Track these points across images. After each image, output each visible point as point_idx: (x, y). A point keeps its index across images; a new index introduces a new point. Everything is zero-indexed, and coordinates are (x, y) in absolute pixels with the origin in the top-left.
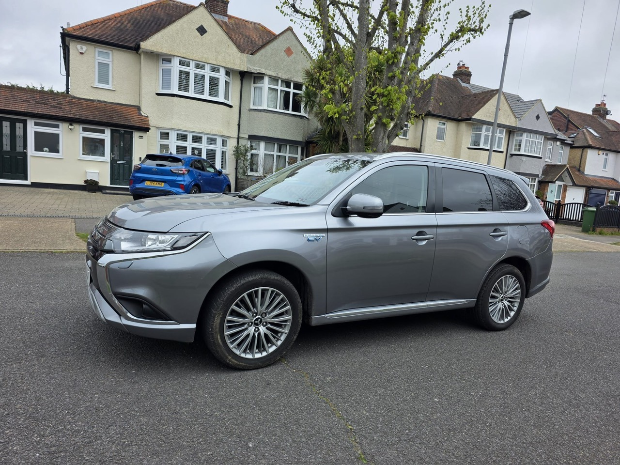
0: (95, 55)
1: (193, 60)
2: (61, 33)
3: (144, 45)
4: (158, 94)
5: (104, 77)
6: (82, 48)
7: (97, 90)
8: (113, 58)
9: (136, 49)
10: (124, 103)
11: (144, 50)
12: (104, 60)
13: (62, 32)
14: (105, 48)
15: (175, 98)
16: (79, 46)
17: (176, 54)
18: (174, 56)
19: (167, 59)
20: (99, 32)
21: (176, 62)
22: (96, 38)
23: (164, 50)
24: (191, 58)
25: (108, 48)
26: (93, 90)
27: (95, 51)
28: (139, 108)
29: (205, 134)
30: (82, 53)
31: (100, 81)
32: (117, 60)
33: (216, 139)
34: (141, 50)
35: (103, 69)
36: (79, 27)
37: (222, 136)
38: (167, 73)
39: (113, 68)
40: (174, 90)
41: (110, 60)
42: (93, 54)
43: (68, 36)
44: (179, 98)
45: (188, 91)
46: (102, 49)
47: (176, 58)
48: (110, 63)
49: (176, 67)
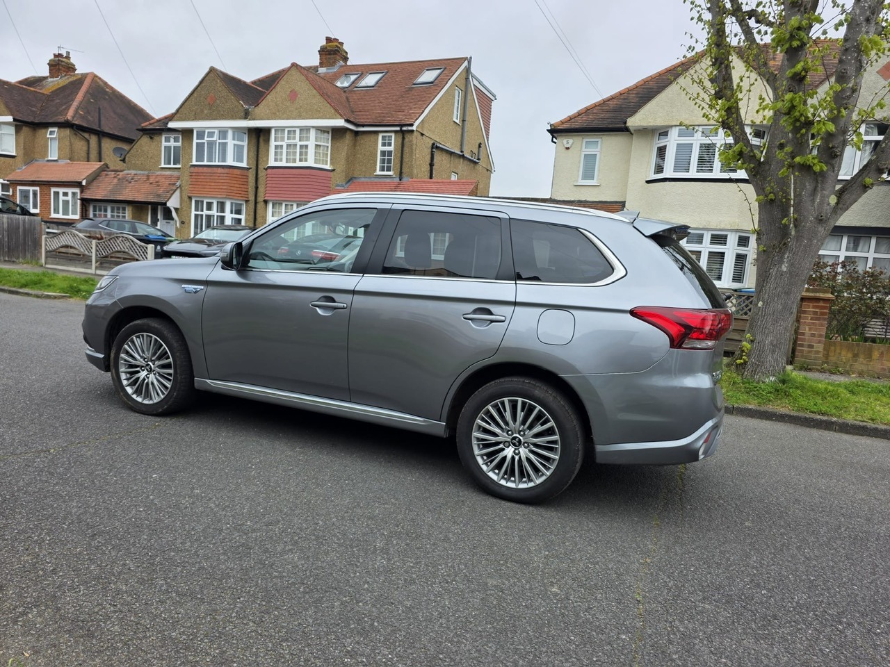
0: (582, 147)
1: (699, 125)
2: (548, 130)
3: (632, 122)
4: (648, 182)
5: (588, 174)
6: (568, 142)
7: (579, 188)
8: (601, 149)
9: (625, 130)
10: (609, 200)
11: (634, 128)
12: (591, 151)
13: (549, 128)
14: (595, 137)
15: (667, 183)
16: (565, 141)
17: (674, 123)
18: (672, 126)
19: (664, 133)
20: (591, 118)
21: (674, 133)
22: (585, 126)
23: (659, 122)
24: (696, 124)
25: (597, 135)
26: (575, 188)
27: (582, 142)
28: (623, 204)
29: (708, 230)
30: (568, 148)
31: (585, 177)
32: (605, 148)
33: (726, 236)
34: (631, 129)
35: (590, 159)
36: (569, 118)
37: (737, 231)
38: (662, 151)
39: (600, 159)
40: (669, 172)
41: (598, 149)
42: (580, 146)
43: (555, 132)
44: (673, 183)
45: (687, 170)
46: (591, 138)
47: (674, 128)
48: (598, 154)
49: (673, 141)
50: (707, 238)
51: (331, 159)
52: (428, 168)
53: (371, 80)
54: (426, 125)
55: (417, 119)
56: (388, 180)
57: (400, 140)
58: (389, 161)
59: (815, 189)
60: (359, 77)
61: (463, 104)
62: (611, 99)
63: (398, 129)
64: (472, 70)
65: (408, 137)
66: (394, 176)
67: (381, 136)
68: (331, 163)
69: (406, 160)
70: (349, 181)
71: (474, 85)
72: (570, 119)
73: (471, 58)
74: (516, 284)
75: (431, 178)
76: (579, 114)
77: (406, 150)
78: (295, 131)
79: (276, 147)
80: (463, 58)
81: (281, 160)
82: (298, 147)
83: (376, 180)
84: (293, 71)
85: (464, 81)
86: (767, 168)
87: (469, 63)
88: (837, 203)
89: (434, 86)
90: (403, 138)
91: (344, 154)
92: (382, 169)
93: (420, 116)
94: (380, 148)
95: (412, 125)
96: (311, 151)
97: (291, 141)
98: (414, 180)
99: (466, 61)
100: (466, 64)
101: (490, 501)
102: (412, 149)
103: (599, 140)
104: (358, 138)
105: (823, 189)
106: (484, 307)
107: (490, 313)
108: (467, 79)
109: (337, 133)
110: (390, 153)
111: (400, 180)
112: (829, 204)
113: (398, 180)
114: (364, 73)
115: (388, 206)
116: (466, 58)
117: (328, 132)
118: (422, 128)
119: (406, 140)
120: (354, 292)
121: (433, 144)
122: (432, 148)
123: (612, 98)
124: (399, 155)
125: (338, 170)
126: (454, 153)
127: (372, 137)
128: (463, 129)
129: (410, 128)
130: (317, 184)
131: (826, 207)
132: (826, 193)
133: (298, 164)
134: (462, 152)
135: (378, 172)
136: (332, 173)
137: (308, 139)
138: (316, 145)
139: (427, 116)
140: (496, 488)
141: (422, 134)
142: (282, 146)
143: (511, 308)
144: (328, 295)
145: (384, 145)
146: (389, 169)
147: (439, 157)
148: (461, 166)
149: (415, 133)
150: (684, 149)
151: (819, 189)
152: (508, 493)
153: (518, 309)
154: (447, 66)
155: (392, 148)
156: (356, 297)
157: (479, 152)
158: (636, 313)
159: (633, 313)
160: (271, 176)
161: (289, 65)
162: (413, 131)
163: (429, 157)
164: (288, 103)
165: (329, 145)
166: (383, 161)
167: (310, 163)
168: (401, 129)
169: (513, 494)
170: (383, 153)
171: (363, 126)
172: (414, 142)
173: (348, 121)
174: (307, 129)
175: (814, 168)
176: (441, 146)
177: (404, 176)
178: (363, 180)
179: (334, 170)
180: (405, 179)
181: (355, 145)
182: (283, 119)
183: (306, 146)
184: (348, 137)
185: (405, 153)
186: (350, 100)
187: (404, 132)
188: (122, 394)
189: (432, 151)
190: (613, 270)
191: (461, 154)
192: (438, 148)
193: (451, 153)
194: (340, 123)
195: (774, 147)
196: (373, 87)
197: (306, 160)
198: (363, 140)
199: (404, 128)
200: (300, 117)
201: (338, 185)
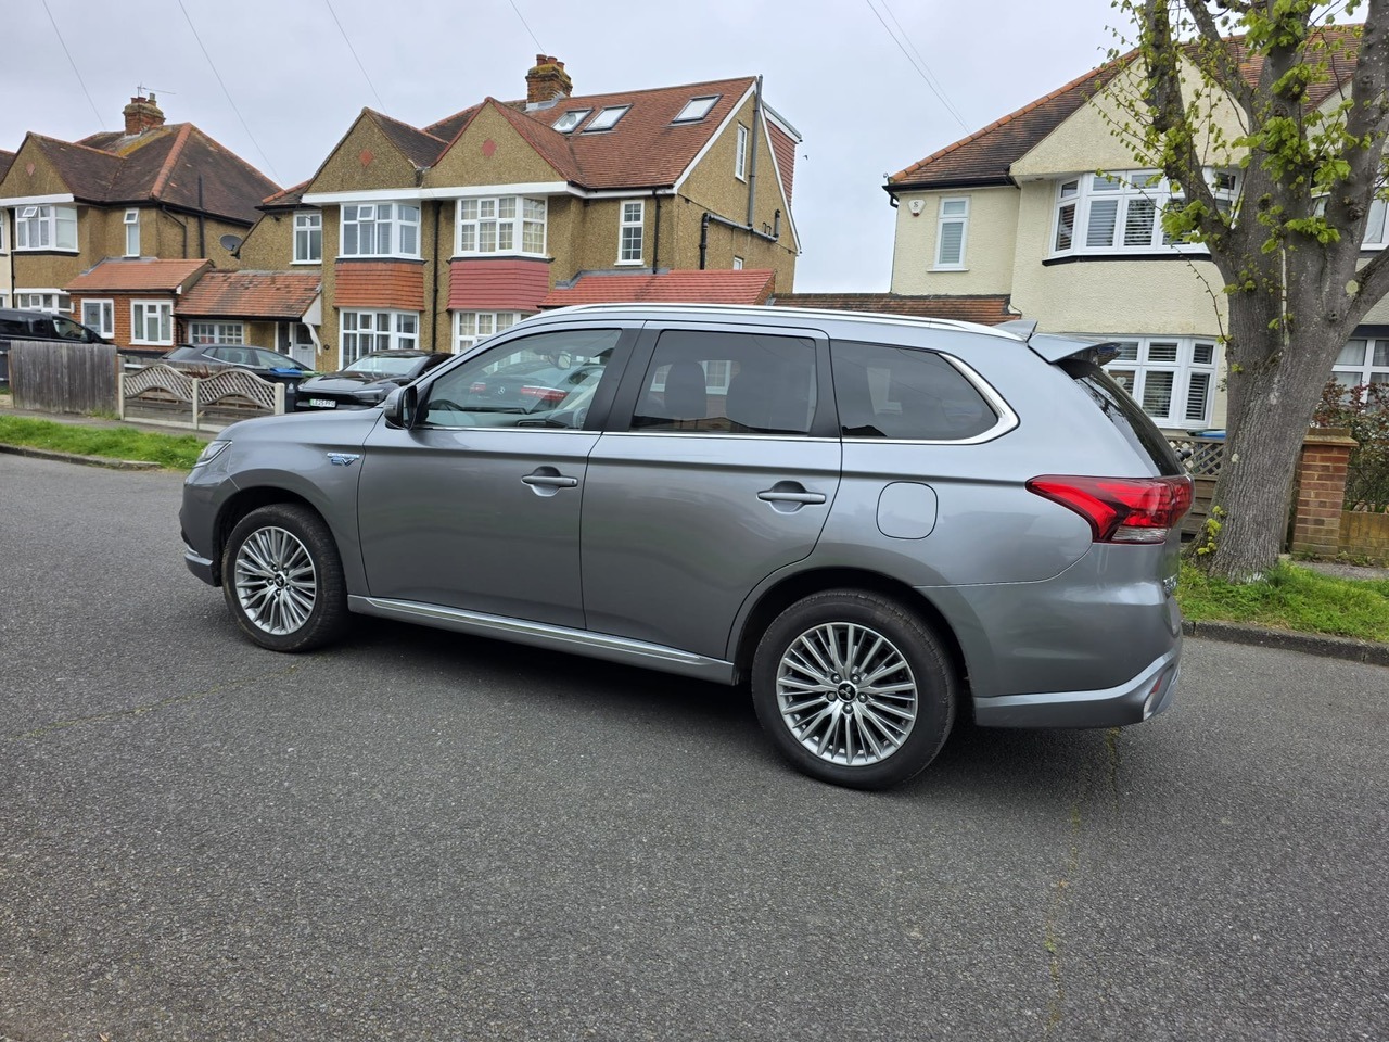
0: (938, 210)
1: (1127, 170)
2: (884, 187)
3: (1021, 169)
4: (1047, 263)
5: (950, 252)
6: (916, 205)
7: (935, 276)
8: (970, 213)
9: (1005, 181)
10: (983, 292)
11: (1022, 179)
12: (953, 218)
13: (887, 184)
14: (960, 194)
15: (1078, 264)
16: (912, 203)
17: (1086, 168)
18: (1082, 174)
19: (1070, 185)
20: (953, 164)
21: (1086, 185)
22: (943, 178)
23: (1062, 166)
24: (1123, 168)
25: (963, 192)
26: (929, 277)
27: (939, 204)
28: (1006, 299)
29: (1145, 336)
30: (916, 215)
31: (945, 258)
32: (977, 212)
33: (1176, 345)
34: (1016, 179)
35: (952, 231)
36: (916, 167)
37: (1192, 337)
38: (1067, 214)
39: (968, 229)
40: (1079, 247)
41: (966, 214)
42: (935, 210)
43: (895, 189)
44: (1087, 263)
45: (1110, 243)
46: (953, 197)
47: (1086, 177)
48: (965, 221)
49: (1085, 197)
50: (1144, 350)
51: (548, 244)
52: (697, 252)
53: (607, 118)
54: (693, 186)
55: (679, 177)
56: (636, 273)
57: (654, 212)
58: (637, 244)
59: (1322, 271)
60: (588, 115)
61: (750, 151)
62: (984, 135)
63: (650, 193)
64: (764, 97)
65: (665, 205)
66: (645, 267)
67: (623, 205)
68: (549, 250)
69: (663, 240)
70: (576, 277)
71: (767, 120)
72: (920, 167)
73: (761, 77)
74: (841, 442)
75: (702, 267)
76: (934, 159)
77: (663, 225)
78: (492, 203)
79: (465, 227)
80: (748, 78)
81: (472, 248)
82: (498, 227)
83: (618, 274)
84: (489, 110)
85: (751, 115)
86: (1242, 239)
87: (759, 85)
88: (1359, 293)
89: (707, 123)
90: (658, 207)
91: (568, 235)
92: (627, 256)
93: (683, 171)
94: (623, 224)
95: (670, 186)
96: (518, 231)
97: (488, 219)
98: (675, 271)
99: (754, 84)
100: (753, 87)
101: (806, 787)
102: (672, 224)
103: (967, 199)
104: (589, 209)
105: (1335, 272)
106: (791, 481)
107: (801, 489)
108: (756, 111)
109: (556, 202)
110: (638, 231)
111: (655, 272)
112: (1345, 295)
113: (651, 272)
114: (597, 109)
115: (638, 325)
116: (754, 78)
117: (542, 202)
118: (687, 191)
119: (663, 210)
120: (588, 460)
121: (705, 215)
122: (703, 221)
123: (985, 133)
124: (652, 233)
125: (559, 260)
126: (737, 227)
127: (610, 207)
128: (750, 189)
129: (668, 192)
130: (528, 282)
131: (1340, 300)
132: (1340, 277)
133: (498, 252)
134: (749, 225)
135: (621, 261)
136: (549, 266)
137: (512, 214)
138: (525, 223)
139: (694, 170)
140: (817, 766)
141: (687, 200)
142: (473, 226)
143: (834, 482)
144: (548, 465)
145: (628, 218)
146: (637, 256)
147: (713, 234)
148: (749, 247)
149: (676, 199)
150: (1104, 210)
151: (1328, 271)
152: (835, 773)
153: (844, 482)
154: (724, 92)
155: (640, 224)
156: (591, 468)
157: (776, 224)
158: (1036, 486)
159: (1031, 486)
160: (459, 272)
161: (483, 101)
162: (672, 196)
163: (698, 235)
164: (481, 160)
165: (545, 222)
166: (627, 244)
167: (517, 251)
168: (654, 194)
169: (844, 775)
170: (628, 231)
171: (596, 190)
172: (675, 213)
173: (572, 184)
174: (511, 198)
175: (1320, 238)
176: (716, 217)
177: (660, 265)
178: (598, 274)
179: (552, 260)
180: (662, 271)
181: (584, 220)
182: (474, 185)
183: (510, 225)
184: (574, 207)
185: (661, 231)
186: (576, 151)
187: (659, 198)
188: (240, 620)
189: (703, 226)
190: (997, 417)
191: (748, 228)
192: (711, 220)
193: (733, 228)
194: (561, 187)
195: (1253, 206)
196: (609, 129)
197: (510, 247)
198: (596, 213)
199: (659, 192)
200: (500, 180)
201: (558, 284)
